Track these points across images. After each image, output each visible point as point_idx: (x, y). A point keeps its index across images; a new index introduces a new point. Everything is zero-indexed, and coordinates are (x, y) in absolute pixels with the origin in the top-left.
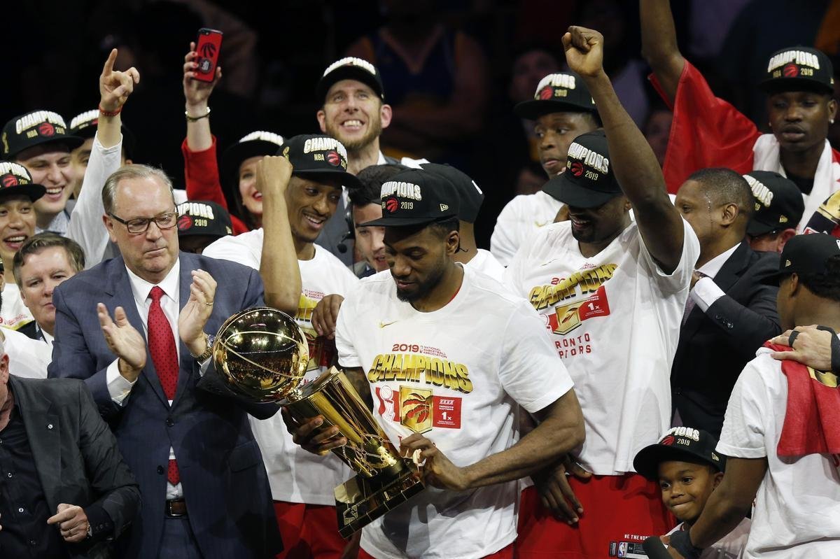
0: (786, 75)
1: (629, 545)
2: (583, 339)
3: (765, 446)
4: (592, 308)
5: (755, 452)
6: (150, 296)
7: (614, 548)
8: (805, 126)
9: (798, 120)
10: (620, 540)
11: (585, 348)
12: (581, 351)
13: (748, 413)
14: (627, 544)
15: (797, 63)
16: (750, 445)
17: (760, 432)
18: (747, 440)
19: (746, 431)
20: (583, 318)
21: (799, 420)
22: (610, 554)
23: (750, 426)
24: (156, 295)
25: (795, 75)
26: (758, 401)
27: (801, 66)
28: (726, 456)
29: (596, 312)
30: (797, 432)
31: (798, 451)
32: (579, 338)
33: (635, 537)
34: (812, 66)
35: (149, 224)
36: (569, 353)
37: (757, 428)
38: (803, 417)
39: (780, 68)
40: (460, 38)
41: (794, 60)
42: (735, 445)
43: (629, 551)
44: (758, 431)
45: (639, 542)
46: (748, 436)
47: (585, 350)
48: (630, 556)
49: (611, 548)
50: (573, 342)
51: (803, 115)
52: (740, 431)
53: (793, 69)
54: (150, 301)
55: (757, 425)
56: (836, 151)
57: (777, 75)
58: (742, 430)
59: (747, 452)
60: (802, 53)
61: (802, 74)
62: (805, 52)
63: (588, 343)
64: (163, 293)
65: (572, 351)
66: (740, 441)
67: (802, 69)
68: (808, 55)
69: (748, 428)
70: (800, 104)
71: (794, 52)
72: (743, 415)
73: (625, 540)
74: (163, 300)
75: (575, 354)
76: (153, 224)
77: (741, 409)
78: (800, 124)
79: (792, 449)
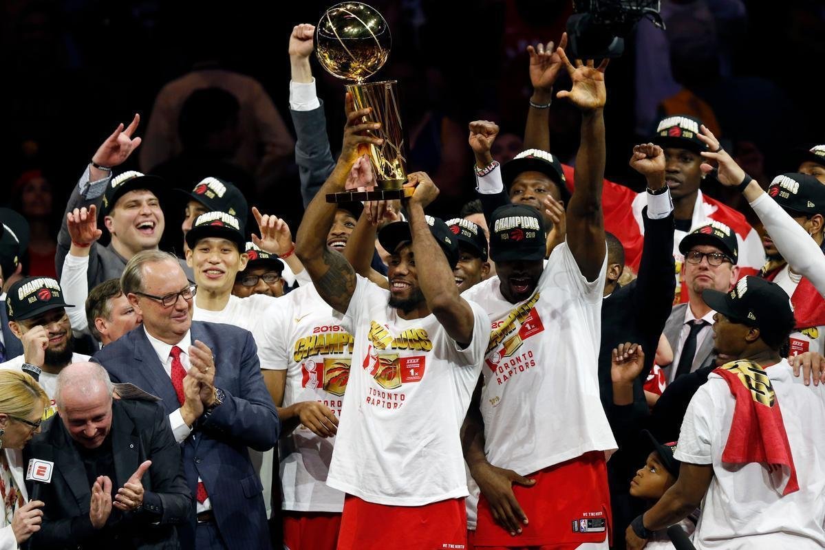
0: (672, 135)
1: (588, 521)
2: (527, 356)
3: (711, 454)
4: (529, 328)
5: (705, 459)
6: (171, 355)
7: (576, 525)
8: (680, 177)
9: (676, 172)
10: (580, 518)
11: (529, 363)
12: (527, 366)
13: (698, 427)
14: (586, 520)
15: (681, 126)
16: (700, 453)
17: (709, 444)
18: (698, 449)
19: (697, 442)
20: (523, 338)
21: (742, 434)
22: (573, 530)
23: (700, 437)
24: (176, 353)
25: (678, 136)
26: (707, 418)
27: (683, 129)
28: (680, 462)
29: (533, 331)
30: (740, 444)
31: (740, 460)
32: (524, 355)
33: (592, 514)
34: (692, 130)
35: (178, 297)
36: (518, 369)
37: (706, 440)
38: (745, 433)
39: (667, 130)
40: (446, 122)
41: (679, 124)
42: (688, 453)
43: (589, 526)
44: (707, 442)
45: (596, 518)
46: (699, 446)
47: (530, 365)
48: (590, 530)
49: (573, 526)
50: (518, 359)
51: (681, 168)
52: (692, 441)
53: (677, 131)
54: (172, 358)
55: (706, 437)
56: (707, 196)
57: (664, 134)
58: (694, 441)
59: (698, 459)
60: (686, 119)
61: (683, 135)
62: (688, 118)
63: (531, 359)
64: (181, 351)
65: (519, 367)
66: (693, 450)
67: (684, 132)
68: (690, 121)
69: (699, 440)
70: (680, 160)
71: (679, 117)
72: (694, 429)
73: (584, 518)
74: (182, 356)
75: (523, 370)
76: (180, 297)
77: (693, 424)
78: (678, 175)
79: (735, 458)
